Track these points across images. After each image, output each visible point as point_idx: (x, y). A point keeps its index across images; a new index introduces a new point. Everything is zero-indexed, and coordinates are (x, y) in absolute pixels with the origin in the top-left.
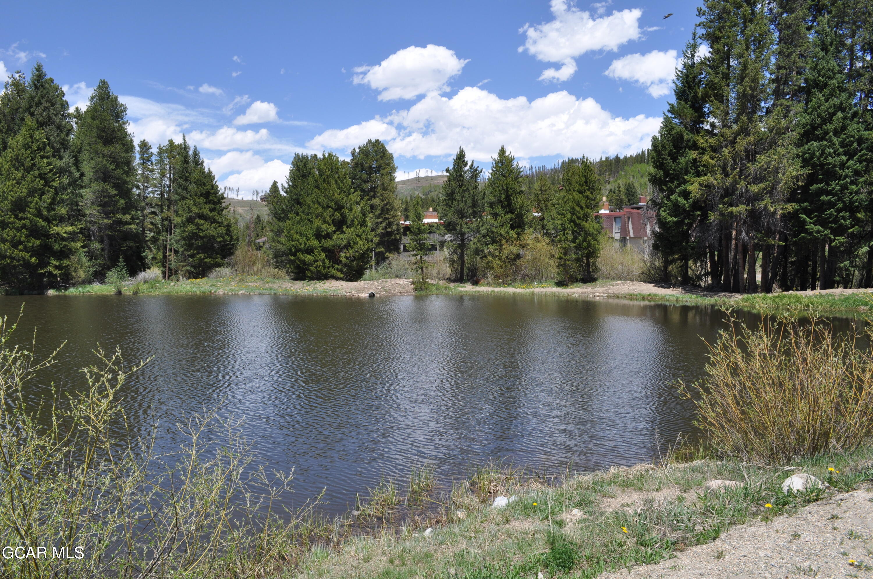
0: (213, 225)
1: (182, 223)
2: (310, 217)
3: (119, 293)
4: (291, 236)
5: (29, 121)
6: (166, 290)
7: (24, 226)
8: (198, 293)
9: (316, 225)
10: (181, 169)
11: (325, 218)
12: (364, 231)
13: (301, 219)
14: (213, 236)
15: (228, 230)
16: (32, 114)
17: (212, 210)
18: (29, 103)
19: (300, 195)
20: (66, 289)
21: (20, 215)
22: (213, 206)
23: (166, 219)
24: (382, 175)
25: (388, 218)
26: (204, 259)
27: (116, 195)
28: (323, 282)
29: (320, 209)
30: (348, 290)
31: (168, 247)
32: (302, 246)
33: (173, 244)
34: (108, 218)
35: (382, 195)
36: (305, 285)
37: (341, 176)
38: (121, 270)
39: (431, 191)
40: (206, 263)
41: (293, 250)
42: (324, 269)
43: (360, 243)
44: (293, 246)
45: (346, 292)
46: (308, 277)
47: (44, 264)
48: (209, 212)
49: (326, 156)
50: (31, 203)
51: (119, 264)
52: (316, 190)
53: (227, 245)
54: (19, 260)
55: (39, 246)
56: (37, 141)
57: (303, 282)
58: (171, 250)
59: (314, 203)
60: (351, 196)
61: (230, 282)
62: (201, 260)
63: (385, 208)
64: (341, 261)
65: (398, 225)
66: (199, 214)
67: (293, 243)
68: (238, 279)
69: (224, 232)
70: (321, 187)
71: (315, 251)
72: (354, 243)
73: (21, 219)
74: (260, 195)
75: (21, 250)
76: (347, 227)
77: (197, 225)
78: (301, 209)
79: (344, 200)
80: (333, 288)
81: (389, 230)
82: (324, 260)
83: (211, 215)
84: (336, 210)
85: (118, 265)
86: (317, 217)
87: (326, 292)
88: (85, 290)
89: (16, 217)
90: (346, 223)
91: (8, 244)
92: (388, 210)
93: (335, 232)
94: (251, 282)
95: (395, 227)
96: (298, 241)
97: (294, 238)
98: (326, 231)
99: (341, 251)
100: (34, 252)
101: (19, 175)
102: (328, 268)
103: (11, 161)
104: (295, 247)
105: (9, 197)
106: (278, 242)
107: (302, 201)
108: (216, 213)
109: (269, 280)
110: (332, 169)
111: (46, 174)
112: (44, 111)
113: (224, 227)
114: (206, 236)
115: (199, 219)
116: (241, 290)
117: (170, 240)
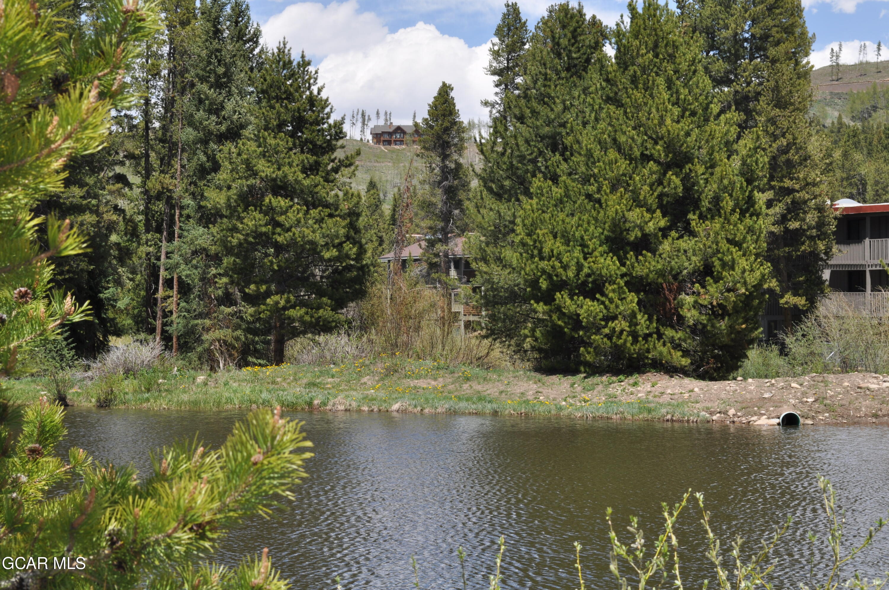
0: (314, 212)
1: (229, 206)
2: (592, 189)
4: (538, 246)
6: (185, 397)
9: (611, 213)
10: (204, 53)
11: (635, 194)
12: (750, 230)
13: (567, 196)
14: (312, 243)
15: (352, 226)
19: (563, 125)
22: (312, 159)
23: (159, 196)
24: (774, 61)
25: (789, 191)
26: (285, 308)
28: (631, 380)
29: (623, 165)
30: (715, 405)
31: (163, 273)
32: (571, 274)
33: (177, 265)
35: (772, 121)
36: (578, 388)
37: (684, 66)
39: (875, 108)
40: (292, 320)
41: (544, 284)
42: (635, 341)
43: (743, 263)
44: (544, 272)
45: (707, 409)
46: (587, 364)
48: (301, 176)
49: (640, 11)
52: (612, 108)
53: (349, 268)
57: (571, 379)
58: (169, 283)
59: (604, 148)
60: (712, 125)
61: (360, 375)
62: (277, 310)
63: (783, 158)
64: (681, 318)
65: (820, 209)
66: (274, 180)
67: (544, 264)
68: (380, 367)
69: (342, 231)
70: (626, 100)
71: (609, 288)
72: (724, 265)
74: (371, 124)
76: (702, 217)
77: (270, 210)
78: (564, 166)
79: (694, 136)
80: (666, 398)
81: (794, 225)
82: (633, 315)
83: (306, 182)
84: (666, 167)
86: (614, 188)
87: (649, 411)
90: (696, 204)
92: (789, 164)
93: (665, 232)
94: (419, 377)
95: (811, 218)
96: (559, 258)
97: (546, 250)
98: (641, 229)
99: (680, 289)
102: (646, 337)
104: (550, 277)
106: (499, 260)
107: (569, 140)
108: (318, 179)
109: (468, 371)
110: (656, 46)
113: (343, 217)
114: (293, 243)
115: (276, 194)
116: (396, 400)
117: (168, 255)
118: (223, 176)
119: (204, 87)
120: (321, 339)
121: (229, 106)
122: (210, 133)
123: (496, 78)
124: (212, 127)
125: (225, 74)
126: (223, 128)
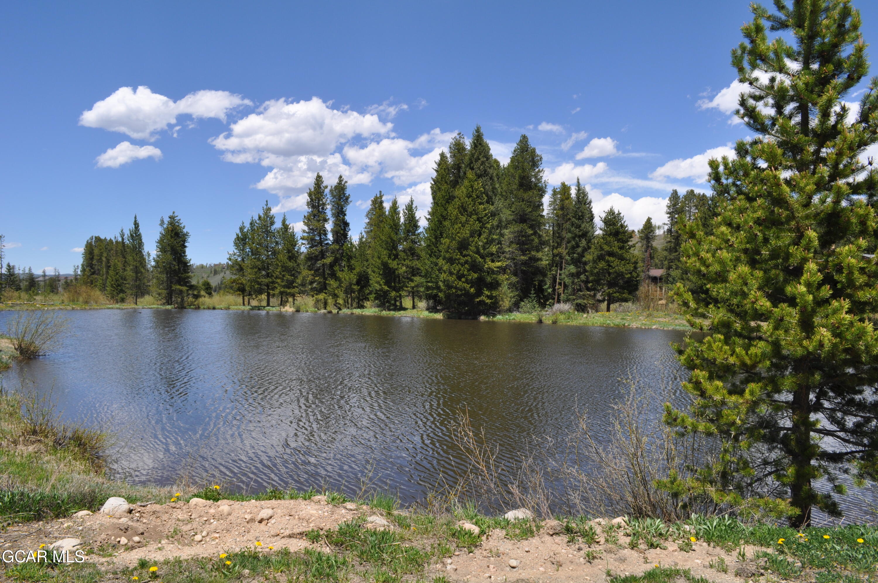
0: (622, 262)
1: (593, 260)
3: (540, 321)
5: (470, 175)
6: (581, 322)
7: (466, 262)
8: (612, 325)
14: (622, 272)
15: (635, 267)
16: (472, 169)
17: (621, 248)
18: (470, 159)
20: (494, 315)
21: (464, 252)
22: (622, 244)
23: (557, 256)
27: (532, 234)
31: (558, 280)
33: (563, 278)
34: (524, 255)
38: (533, 301)
40: (614, 297)
47: (479, 293)
48: (618, 250)
50: (472, 242)
51: (531, 295)
53: (633, 281)
54: (461, 290)
55: (476, 278)
56: (476, 190)
58: (560, 284)
61: (638, 316)
66: (609, 252)
68: (645, 314)
69: (632, 269)
73: (464, 256)
75: (463, 282)
77: (608, 261)
83: (620, 252)
85: (530, 297)
88: (511, 318)
89: (461, 253)
91: (455, 276)
94: (659, 317)
100: (472, 283)
101: (464, 219)
103: (458, 208)
105: (457, 238)
108: (624, 251)
109: (676, 316)
111: (482, 218)
112: (482, 165)
113: (633, 264)
114: (616, 272)
115: (609, 256)
116: (654, 325)
117: (560, 274)
118: (592, 250)
119: (574, 219)
120: (623, 304)
121: (583, 226)
122: (576, 235)
123: (669, 215)
124: (577, 233)
125: (582, 216)
126: (581, 233)
